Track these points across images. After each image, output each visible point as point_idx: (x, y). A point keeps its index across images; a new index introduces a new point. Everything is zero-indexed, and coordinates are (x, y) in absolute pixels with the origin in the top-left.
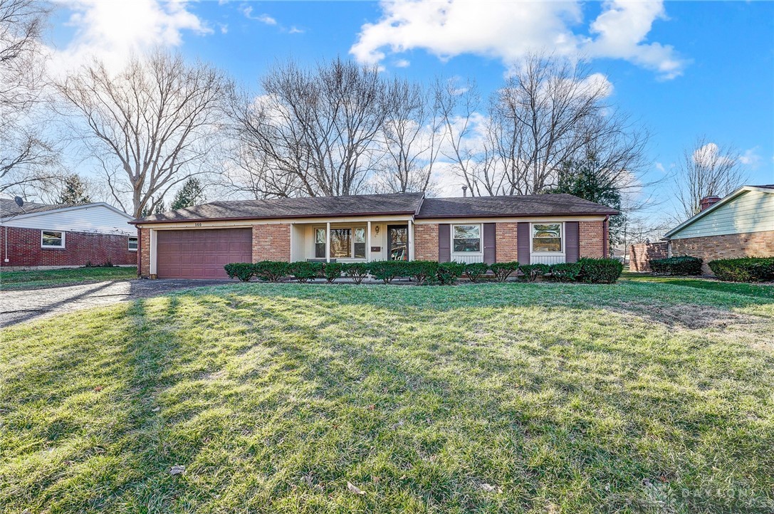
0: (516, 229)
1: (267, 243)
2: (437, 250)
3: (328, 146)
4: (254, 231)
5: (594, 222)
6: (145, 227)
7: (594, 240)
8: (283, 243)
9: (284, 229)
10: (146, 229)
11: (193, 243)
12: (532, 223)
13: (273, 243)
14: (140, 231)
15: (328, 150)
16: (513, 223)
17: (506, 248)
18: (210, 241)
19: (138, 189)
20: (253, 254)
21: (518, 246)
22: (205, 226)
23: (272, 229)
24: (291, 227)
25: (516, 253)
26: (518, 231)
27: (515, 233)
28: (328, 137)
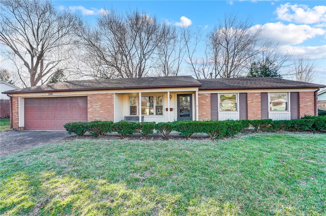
0: (260, 97)
1: (98, 107)
2: (209, 110)
3: (130, 56)
4: (89, 98)
5: (308, 92)
6: (15, 95)
7: (309, 103)
8: (109, 107)
9: (110, 97)
10: (16, 97)
11: (48, 106)
12: (270, 93)
13: (101, 106)
14: (11, 98)
15: (130, 59)
16: (258, 93)
17: (254, 109)
18: (59, 105)
19: (33, 76)
20: (88, 114)
21: (261, 107)
22: (55, 95)
23: (101, 97)
24: (114, 95)
25: (260, 112)
26: (261, 98)
27: (260, 99)
28: (130, 52)
